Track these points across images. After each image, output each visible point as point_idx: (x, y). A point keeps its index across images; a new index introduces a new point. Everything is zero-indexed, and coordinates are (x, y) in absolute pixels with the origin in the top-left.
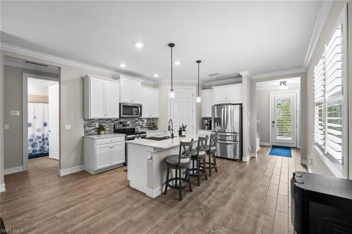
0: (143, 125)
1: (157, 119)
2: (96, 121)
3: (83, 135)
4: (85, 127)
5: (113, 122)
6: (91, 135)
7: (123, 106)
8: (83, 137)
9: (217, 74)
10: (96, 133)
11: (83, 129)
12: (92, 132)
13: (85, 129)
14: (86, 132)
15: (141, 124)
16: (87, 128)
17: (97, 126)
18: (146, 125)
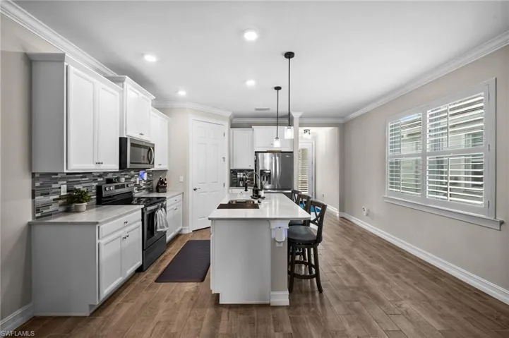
0: (141, 185)
1: (165, 171)
2: (62, 179)
3: (30, 220)
4: (33, 197)
5: (95, 180)
6: (49, 215)
7: (132, 145)
8: (30, 225)
9: (269, 109)
10: (61, 209)
11: (30, 200)
12: (52, 209)
13: (34, 203)
14: (36, 209)
15: (138, 183)
16: (40, 199)
17: (64, 191)
18: (144, 184)
